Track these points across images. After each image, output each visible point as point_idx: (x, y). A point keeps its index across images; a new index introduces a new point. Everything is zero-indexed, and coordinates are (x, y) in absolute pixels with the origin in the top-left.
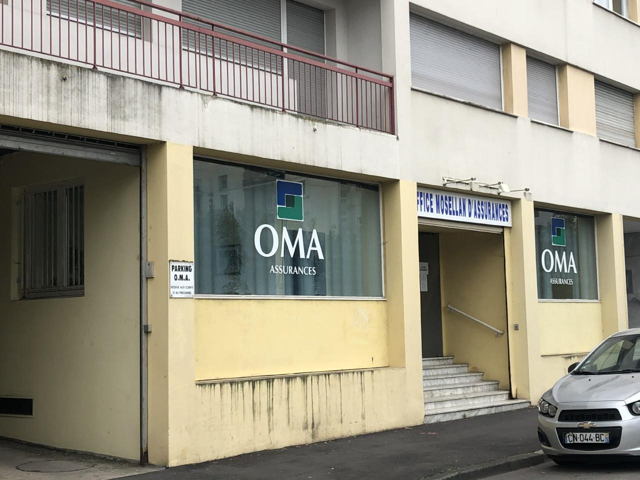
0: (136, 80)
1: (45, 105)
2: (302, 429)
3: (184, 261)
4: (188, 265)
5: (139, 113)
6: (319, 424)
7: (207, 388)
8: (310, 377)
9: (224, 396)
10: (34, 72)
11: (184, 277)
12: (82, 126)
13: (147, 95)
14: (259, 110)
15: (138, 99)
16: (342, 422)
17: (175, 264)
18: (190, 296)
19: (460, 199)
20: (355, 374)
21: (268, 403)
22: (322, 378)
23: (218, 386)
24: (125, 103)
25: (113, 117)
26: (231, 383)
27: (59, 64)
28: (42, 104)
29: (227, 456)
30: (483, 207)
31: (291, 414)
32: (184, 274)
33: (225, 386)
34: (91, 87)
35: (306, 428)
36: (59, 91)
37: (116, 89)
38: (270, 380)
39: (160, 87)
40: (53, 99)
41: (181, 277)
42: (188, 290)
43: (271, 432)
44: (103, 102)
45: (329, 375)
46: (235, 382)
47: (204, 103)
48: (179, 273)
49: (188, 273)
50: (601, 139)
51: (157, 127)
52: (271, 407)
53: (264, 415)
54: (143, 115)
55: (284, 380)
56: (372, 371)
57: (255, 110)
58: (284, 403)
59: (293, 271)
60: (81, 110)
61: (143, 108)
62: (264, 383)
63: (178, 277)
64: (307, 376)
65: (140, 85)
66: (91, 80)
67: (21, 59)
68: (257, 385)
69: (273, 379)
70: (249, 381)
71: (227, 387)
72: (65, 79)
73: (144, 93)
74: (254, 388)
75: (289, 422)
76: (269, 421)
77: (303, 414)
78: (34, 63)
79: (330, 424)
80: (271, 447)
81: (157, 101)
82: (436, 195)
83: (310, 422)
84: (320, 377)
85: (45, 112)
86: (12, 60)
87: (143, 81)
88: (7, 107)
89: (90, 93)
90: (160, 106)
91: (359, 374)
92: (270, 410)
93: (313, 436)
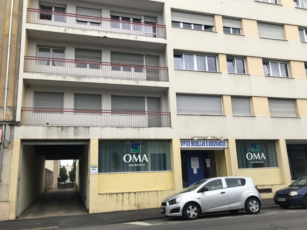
0: (82, 127)
1: (57, 136)
2: (134, 206)
3: (95, 166)
4: (96, 166)
5: (83, 134)
6: (140, 205)
7: (102, 195)
8: (137, 193)
9: (107, 197)
10: (55, 130)
11: (95, 169)
12: (67, 138)
13: (85, 129)
14: (119, 128)
15: (82, 131)
16: (149, 204)
17: (92, 166)
18: (97, 173)
19: (202, 142)
20: (155, 192)
21: (122, 199)
22: (142, 193)
23: (105, 195)
24: (79, 132)
25: (75, 135)
26: (110, 194)
27: (61, 127)
28: (57, 135)
29: (108, 212)
30: (213, 143)
31: (130, 202)
32: (95, 168)
33: (107, 195)
34: (69, 130)
35: (135, 205)
36: (61, 132)
37: (76, 129)
38: (122, 193)
39: (89, 127)
40: (59, 134)
41: (94, 169)
42: (96, 172)
43: (123, 206)
44: (73, 133)
45: (144, 192)
46: (111, 194)
47: (102, 129)
48: (93, 168)
49: (96, 168)
50: (271, 116)
51: (88, 136)
52: (123, 200)
53: (121, 202)
54: (84, 134)
55: (128, 193)
56: (161, 191)
57: (118, 128)
58: (128, 199)
59: (137, 165)
60: (67, 135)
61: (84, 132)
62: (121, 194)
63: (93, 169)
64: (136, 192)
65: (83, 127)
66: (69, 129)
67: (52, 127)
68: (118, 195)
69: (124, 193)
70: (115, 194)
71: (108, 195)
72: (63, 129)
73: (84, 129)
74: (117, 195)
75: (129, 204)
76: (122, 203)
77: (135, 202)
78: (55, 127)
79: (145, 205)
80: (122, 210)
81: (88, 130)
82: (191, 141)
83: (137, 204)
84: (141, 193)
85: (57, 137)
86: (50, 128)
87: (84, 127)
88: (48, 137)
89: (69, 131)
90: (89, 131)
91: (156, 192)
92: (123, 201)
93: (138, 208)
